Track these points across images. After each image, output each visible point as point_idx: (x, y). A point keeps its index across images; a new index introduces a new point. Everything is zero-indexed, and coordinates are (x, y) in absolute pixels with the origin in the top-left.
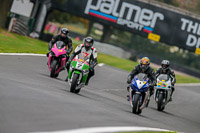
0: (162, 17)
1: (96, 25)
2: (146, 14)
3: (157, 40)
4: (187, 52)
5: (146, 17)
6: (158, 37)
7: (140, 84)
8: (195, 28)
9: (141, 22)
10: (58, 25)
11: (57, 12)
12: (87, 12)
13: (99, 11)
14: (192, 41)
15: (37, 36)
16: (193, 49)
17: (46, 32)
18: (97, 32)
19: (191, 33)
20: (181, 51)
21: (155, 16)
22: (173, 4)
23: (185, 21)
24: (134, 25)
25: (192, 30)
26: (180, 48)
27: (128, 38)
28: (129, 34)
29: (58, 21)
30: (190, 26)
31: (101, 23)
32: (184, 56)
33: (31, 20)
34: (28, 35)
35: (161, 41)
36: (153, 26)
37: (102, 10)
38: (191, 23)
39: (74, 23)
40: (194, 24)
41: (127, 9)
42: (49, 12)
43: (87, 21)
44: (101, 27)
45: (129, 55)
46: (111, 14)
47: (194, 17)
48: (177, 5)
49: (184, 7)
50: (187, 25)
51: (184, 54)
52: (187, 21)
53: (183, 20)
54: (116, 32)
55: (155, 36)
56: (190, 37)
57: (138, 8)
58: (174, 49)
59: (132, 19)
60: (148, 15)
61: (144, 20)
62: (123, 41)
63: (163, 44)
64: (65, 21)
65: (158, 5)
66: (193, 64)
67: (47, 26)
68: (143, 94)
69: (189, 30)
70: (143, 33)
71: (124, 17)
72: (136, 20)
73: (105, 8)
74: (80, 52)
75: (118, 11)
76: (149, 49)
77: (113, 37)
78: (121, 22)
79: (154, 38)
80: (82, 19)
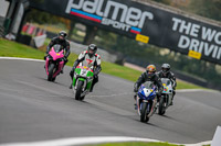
0: (151, 16)
1: (78, 26)
2: (133, 13)
3: (146, 42)
4: (179, 54)
5: (134, 17)
6: (147, 38)
7: (147, 92)
8: (188, 28)
9: (128, 22)
10: (36, 25)
11: (35, 11)
12: (68, 11)
13: (81, 10)
14: (185, 42)
15: (14, 37)
16: (186, 52)
17: (23, 33)
18: (79, 33)
19: (184, 33)
20: (173, 53)
21: (143, 16)
22: (163, 3)
23: (176, 21)
24: (120, 26)
25: (185, 30)
26: (171, 50)
27: (113, 39)
28: (114, 36)
29: (36, 21)
30: (183, 27)
31: (83, 23)
32: (176, 59)
33: (6, 21)
34: (4, 37)
35: (149, 42)
36: (141, 26)
37: (85, 9)
38: (184, 22)
39: (54, 23)
40: (186, 24)
41: (112, 8)
42: (26, 12)
43: (69, 21)
44: (84, 28)
45: (114, 58)
46: (95, 14)
47: (187, 16)
48: (167, 4)
49: (176, 6)
50: (179, 24)
51: (176, 57)
52: (180, 21)
53: (174, 19)
54: (100, 32)
55: (144, 37)
56: (183, 38)
57: (124, 7)
58: (164, 52)
59: (118, 19)
60: (136, 14)
61: (131, 20)
62: (108, 42)
63: (153, 46)
64: (44, 21)
65: (146, 4)
66: (185, 68)
67: (25, 27)
68: (150, 102)
69: (181, 30)
70: (131, 34)
71: (109, 17)
72: (122, 20)
73: (88, 7)
74: (83, 59)
75: (103, 10)
76: (137, 51)
77: (97, 38)
78: (105, 22)
79: (142, 39)
80: (62, 19)
